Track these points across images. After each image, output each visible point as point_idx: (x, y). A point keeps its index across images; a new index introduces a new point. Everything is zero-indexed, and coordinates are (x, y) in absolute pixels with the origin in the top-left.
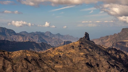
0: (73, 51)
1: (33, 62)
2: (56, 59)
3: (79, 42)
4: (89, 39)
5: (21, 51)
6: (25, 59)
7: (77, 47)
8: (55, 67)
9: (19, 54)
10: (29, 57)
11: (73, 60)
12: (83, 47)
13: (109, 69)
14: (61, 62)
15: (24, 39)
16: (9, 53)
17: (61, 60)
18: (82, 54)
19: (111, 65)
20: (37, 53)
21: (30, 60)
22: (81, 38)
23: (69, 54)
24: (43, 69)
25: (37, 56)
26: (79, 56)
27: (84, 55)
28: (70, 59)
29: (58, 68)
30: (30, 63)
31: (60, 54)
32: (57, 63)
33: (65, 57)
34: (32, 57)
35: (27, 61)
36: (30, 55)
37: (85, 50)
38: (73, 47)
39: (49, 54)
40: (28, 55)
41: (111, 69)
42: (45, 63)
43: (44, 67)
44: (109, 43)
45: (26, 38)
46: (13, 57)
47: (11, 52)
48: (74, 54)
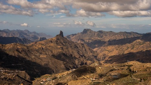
0: (52, 44)
1: (23, 53)
2: (40, 50)
3: (56, 38)
4: (63, 36)
5: (12, 44)
6: (16, 50)
7: (55, 42)
8: (40, 56)
9: (11, 46)
10: (20, 48)
11: (53, 52)
12: (59, 42)
13: (79, 59)
14: (44, 53)
15: (8, 35)
16: (2, 46)
17: (44, 51)
18: (59, 47)
19: (80, 55)
20: (26, 46)
21: (20, 51)
22: (57, 35)
23: (50, 46)
24: (31, 58)
25: (25, 48)
26: (57, 48)
27: (60, 47)
28: (50, 51)
29: (43, 58)
30: (21, 53)
31: (43, 46)
32: (41, 53)
33: (47, 49)
34: (22, 49)
35: (18, 52)
36: (20, 47)
37: (61, 44)
38: (52, 41)
39: (34, 46)
40: (18, 47)
41: (80, 58)
42: (33, 54)
43: (32, 56)
44: (74, 39)
45: (9, 34)
46: (6, 48)
47: (4, 45)
48: (53, 47)
